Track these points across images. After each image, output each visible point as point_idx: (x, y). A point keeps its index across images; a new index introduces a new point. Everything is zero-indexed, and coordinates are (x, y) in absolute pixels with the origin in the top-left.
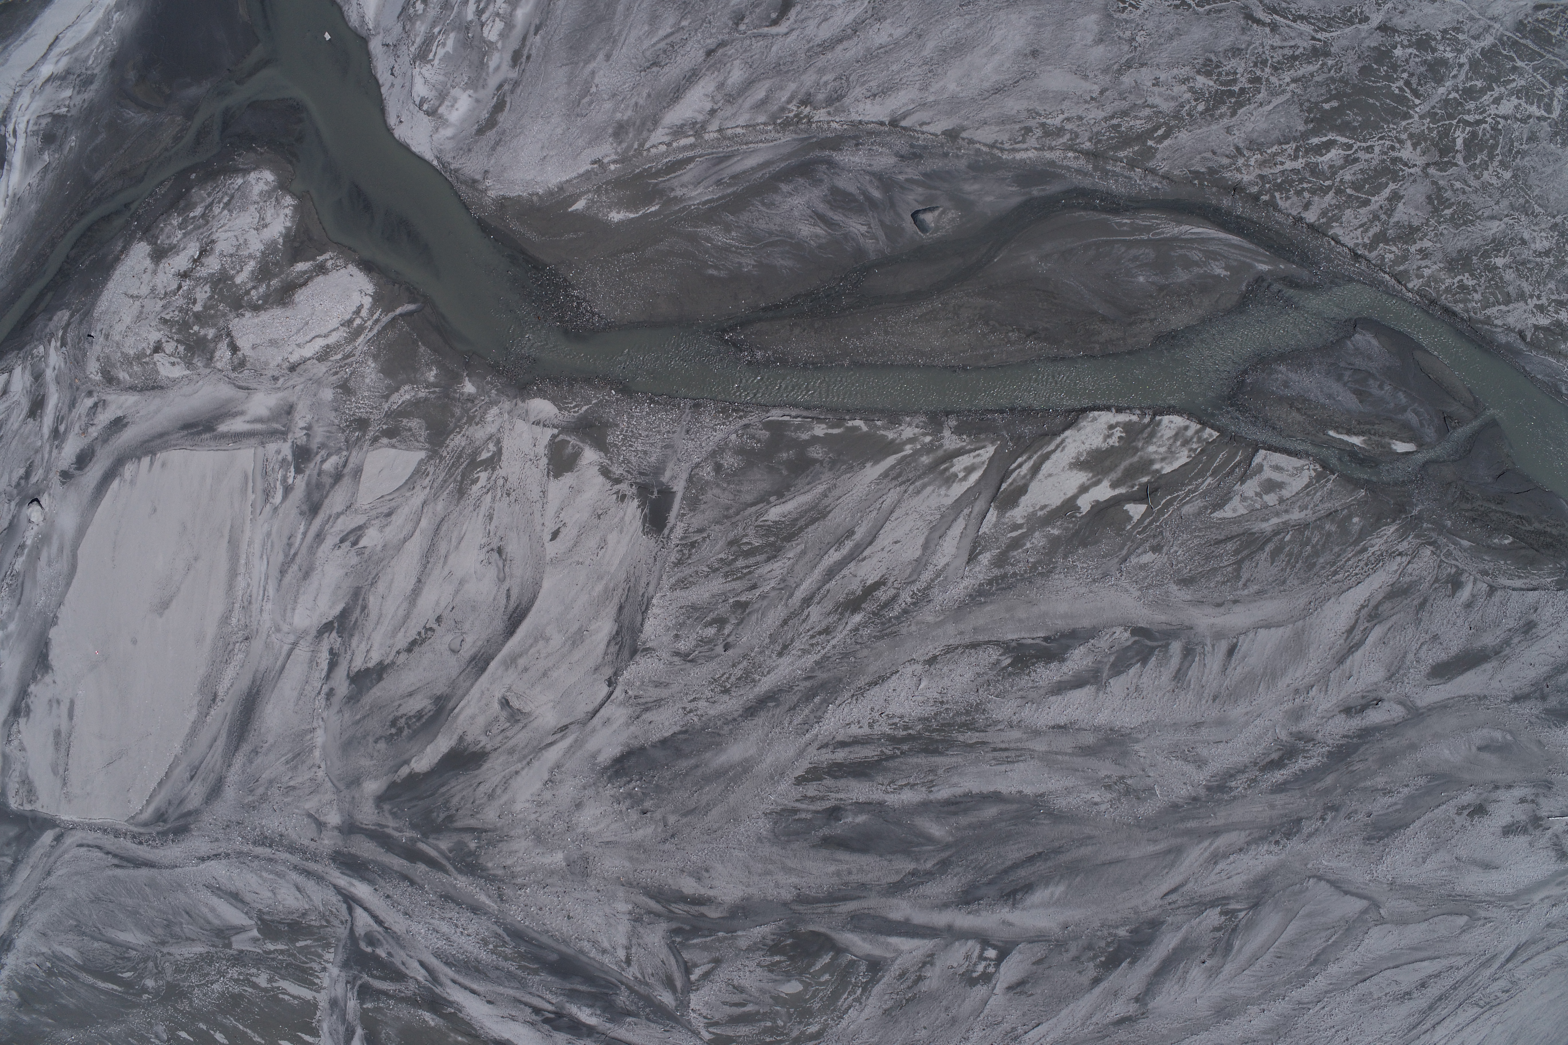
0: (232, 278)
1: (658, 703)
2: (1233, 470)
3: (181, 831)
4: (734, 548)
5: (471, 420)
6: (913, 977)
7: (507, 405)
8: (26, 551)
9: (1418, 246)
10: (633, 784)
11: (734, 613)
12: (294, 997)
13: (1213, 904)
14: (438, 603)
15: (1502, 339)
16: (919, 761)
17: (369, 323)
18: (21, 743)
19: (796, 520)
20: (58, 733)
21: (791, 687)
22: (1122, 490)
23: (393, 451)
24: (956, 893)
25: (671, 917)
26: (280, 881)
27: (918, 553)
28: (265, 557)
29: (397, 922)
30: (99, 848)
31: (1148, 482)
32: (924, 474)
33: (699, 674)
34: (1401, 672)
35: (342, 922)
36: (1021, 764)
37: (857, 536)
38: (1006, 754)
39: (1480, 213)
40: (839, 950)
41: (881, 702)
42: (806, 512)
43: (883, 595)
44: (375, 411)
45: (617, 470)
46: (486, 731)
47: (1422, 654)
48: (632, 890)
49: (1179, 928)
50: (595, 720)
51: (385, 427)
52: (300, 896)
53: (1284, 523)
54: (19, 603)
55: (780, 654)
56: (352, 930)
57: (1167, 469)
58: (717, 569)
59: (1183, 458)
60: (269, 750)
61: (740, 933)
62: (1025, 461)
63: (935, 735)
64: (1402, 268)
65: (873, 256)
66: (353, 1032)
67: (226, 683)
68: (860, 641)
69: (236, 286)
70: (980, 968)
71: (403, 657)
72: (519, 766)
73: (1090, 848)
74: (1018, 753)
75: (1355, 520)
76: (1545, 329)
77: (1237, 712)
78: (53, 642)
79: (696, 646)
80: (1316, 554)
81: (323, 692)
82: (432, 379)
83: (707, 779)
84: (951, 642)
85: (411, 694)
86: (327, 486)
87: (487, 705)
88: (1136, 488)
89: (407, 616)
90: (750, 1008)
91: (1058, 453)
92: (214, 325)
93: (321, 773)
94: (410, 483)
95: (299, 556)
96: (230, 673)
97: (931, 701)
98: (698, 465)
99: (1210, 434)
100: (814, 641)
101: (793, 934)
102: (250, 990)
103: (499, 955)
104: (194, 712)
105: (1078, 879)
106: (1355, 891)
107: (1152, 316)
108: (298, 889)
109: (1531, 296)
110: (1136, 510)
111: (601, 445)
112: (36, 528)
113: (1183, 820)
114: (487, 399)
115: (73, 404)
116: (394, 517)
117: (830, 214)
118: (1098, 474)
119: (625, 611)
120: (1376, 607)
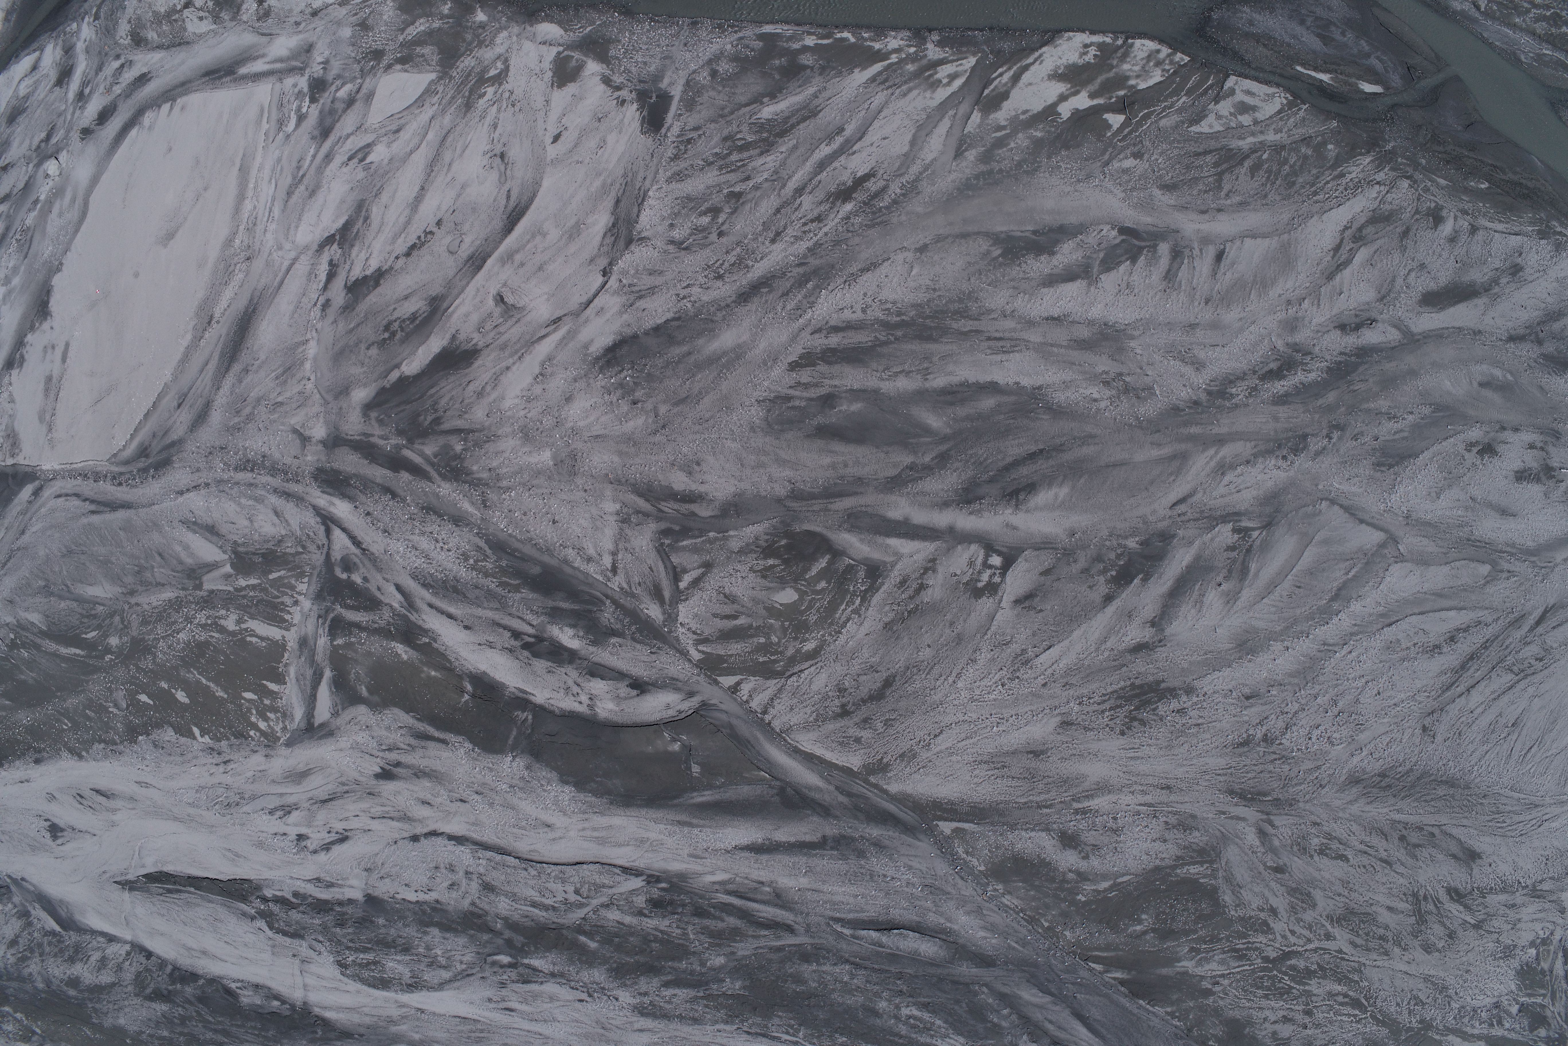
1: (652, 290)
2: (1206, 92)
3: (163, 464)
4: (729, 143)
5: (481, 44)
6: (915, 585)
7: (516, 29)
10: (625, 373)
11: (728, 202)
12: (262, 639)
13: (1225, 519)
14: (439, 208)
16: (914, 347)
18: (11, 395)
19: (788, 118)
20: (49, 379)
21: (784, 274)
24: (956, 491)
25: (660, 516)
26: (258, 506)
27: (906, 149)
28: (273, 181)
29: (375, 541)
30: (77, 495)
31: (1125, 95)
32: (910, 79)
33: (693, 262)
34: (1392, 295)
35: (318, 547)
36: (1017, 355)
37: (848, 132)
38: (1001, 343)
40: (836, 553)
42: (798, 111)
43: (873, 186)
45: (618, 79)
46: (479, 328)
48: (620, 487)
49: (1191, 543)
50: (589, 311)
52: (277, 521)
53: (1261, 143)
55: (773, 241)
56: (328, 555)
57: (1142, 86)
58: (712, 163)
59: (1157, 77)
60: (260, 367)
61: (731, 533)
62: (1006, 71)
63: (928, 322)
66: (321, 675)
67: (223, 303)
68: (851, 229)
70: (985, 577)
71: (401, 262)
72: (511, 361)
73: (1092, 448)
74: (1013, 343)
75: (1330, 147)
77: (1231, 316)
78: (55, 289)
79: (691, 235)
80: (1294, 173)
81: (319, 303)
82: (446, 12)
83: (699, 367)
84: (941, 231)
85: (406, 298)
86: (340, 111)
87: (481, 302)
88: (1113, 100)
89: (408, 223)
90: (742, 621)
93: (310, 386)
94: (420, 102)
95: (307, 176)
96: (228, 293)
98: (694, 72)
99: (1181, 58)
100: (806, 228)
101: (789, 534)
102: (216, 635)
103: (479, 571)
104: (189, 337)
105: (1082, 481)
106: (1370, 520)
108: (276, 513)
110: (1116, 120)
111: (603, 58)
113: (1186, 424)
114: (497, 26)
116: (402, 133)
118: (1076, 85)
119: (622, 204)
120: (1360, 229)
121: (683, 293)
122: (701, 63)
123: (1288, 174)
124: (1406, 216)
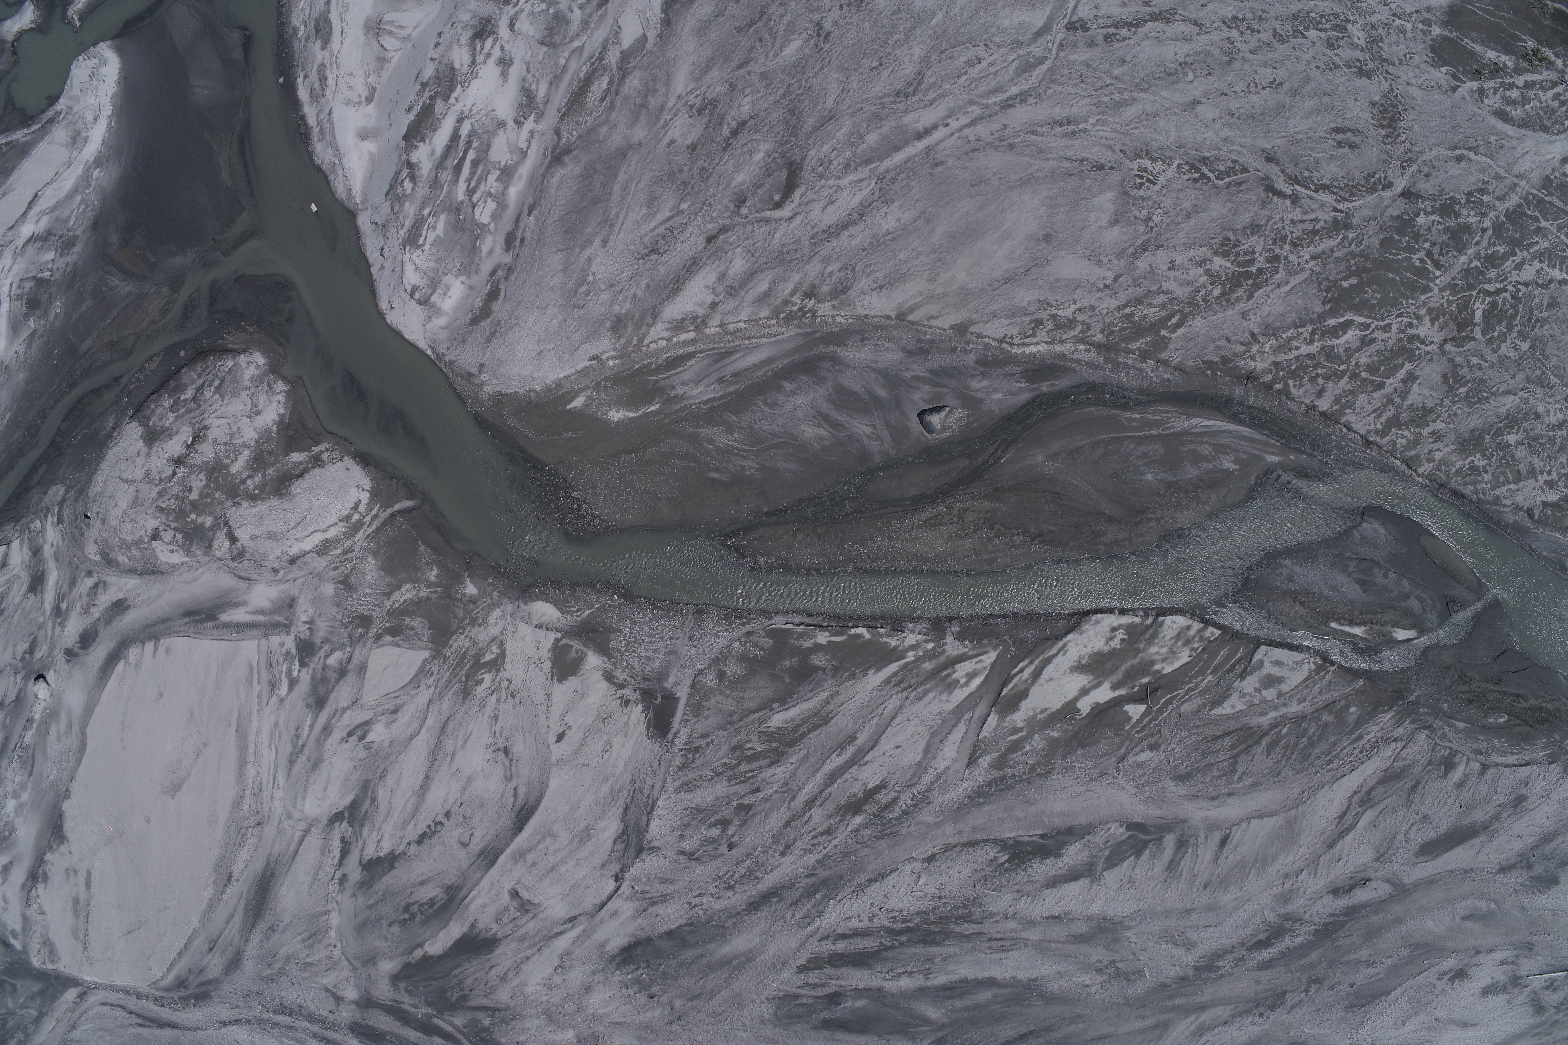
0: (227, 467)
1: (664, 898)
2: (1233, 667)
3: (202, 997)
4: (737, 754)
5: (473, 622)
7: (509, 607)
8: (35, 725)
9: (1430, 429)
10: (641, 971)
11: (738, 815)
14: (446, 799)
15: (1510, 518)
16: (917, 951)
17: (368, 518)
18: (40, 907)
19: (799, 726)
20: (76, 900)
21: (793, 884)
22: (1122, 692)
23: (397, 649)
27: (919, 757)
28: (273, 747)
30: (122, 1007)
31: (1149, 683)
32: (926, 680)
33: (703, 871)
34: (1390, 852)
36: (1016, 952)
37: (859, 742)
38: (1001, 943)
39: (1495, 389)
41: (881, 897)
42: (809, 718)
43: (884, 797)
44: (377, 609)
45: (621, 676)
46: (497, 920)
47: (1412, 835)
50: (603, 913)
51: (387, 625)
53: (1281, 716)
54: (31, 775)
55: (783, 854)
57: (1168, 669)
58: (721, 773)
59: (1184, 657)
60: (285, 928)
62: (1027, 666)
63: (933, 928)
64: (1413, 453)
65: (878, 459)
67: (240, 864)
68: (860, 840)
69: (232, 475)
71: (413, 848)
72: (530, 952)
73: (1080, 1025)
74: (1013, 942)
75: (1353, 709)
76: (1554, 505)
77: (1227, 898)
78: (67, 814)
79: (701, 846)
80: (1312, 745)
81: (336, 878)
82: (433, 579)
83: (712, 968)
84: (950, 840)
85: (422, 883)
86: (332, 681)
87: (497, 896)
88: (1136, 689)
89: (416, 810)
91: (1060, 657)
92: (211, 513)
93: (337, 952)
94: (415, 682)
95: (307, 747)
96: (244, 855)
97: (930, 896)
98: (701, 672)
99: (1212, 632)
100: (816, 841)
104: (211, 890)
107: (1159, 514)
109: (1542, 473)
110: (1135, 711)
111: (604, 650)
112: (43, 704)
113: (1170, 998)
114: (489, 601)
115: (73, 583)
116: (400, 714)
117: (834, 414)
118: (1099, 676)
119: (631, 811)
120: (1368, 793)
121: (694, 901)
122: (707, 661)
123: (1305, 747)
124: (1417, 770)
